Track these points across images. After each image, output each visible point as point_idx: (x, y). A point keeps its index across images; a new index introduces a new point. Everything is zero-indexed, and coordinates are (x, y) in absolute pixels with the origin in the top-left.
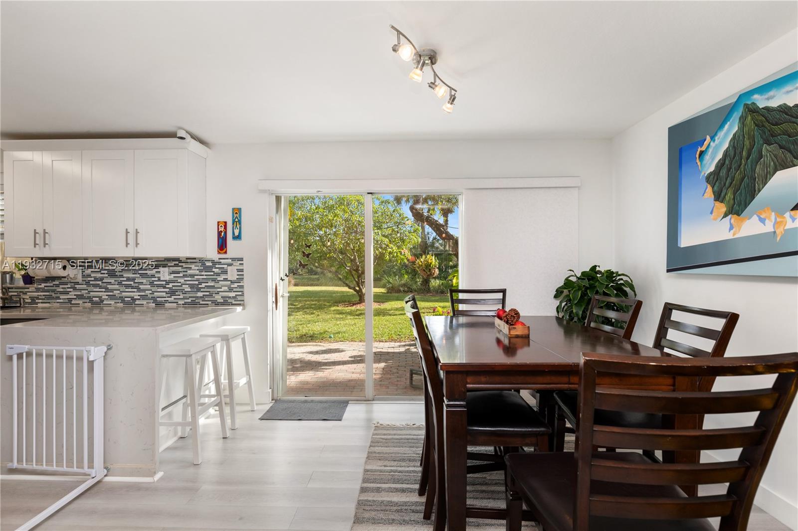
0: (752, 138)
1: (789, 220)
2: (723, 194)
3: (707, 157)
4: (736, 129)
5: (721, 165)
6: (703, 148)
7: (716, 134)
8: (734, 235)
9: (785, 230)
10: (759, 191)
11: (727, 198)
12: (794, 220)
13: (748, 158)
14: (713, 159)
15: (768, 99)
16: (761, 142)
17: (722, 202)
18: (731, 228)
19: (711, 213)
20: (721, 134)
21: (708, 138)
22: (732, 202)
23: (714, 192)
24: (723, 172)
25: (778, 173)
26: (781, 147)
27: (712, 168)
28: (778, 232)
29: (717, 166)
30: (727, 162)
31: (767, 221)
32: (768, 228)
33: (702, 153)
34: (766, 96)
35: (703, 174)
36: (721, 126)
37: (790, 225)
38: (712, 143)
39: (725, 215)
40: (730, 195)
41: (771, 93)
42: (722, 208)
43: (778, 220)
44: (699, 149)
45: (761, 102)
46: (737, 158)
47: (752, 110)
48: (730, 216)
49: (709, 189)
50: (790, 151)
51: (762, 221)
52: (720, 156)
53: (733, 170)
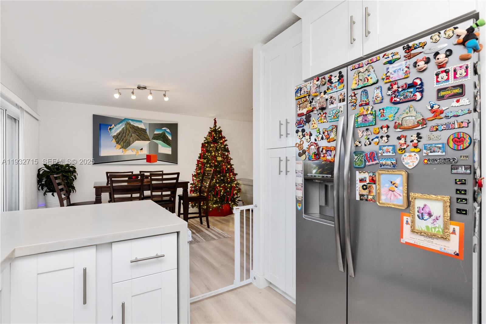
0: (129, 131)
1: (139, 152)
2: (120, 142)
3: (113, 131)
4: (124, 126)
5: (119, 134)
6: (111, 127)
7: (117, 125)
8: (124, 154)
9: (139, 154)
10: (132, 144)
11: (121, 144)
12: (140, 152)
13: (128, 135)
14: (115, 132)
15: (134, 123)
16: (132, 132)
17: (119, 144)
18: (123, 152)
19: (115, 147)
20: (118, 126)
21: (113, 125)
22: (123, 145)
23: (116, 141)
24: (120, 136)
25: (137, 141)
26: (137, 136)
27: (115, 134)
28: (137, 154)
29: (117, 134)
30: (121, 134)
31: (134, 152)
32: (134, 153)
33: (110, 129)
34: (133, 122)
35: (111, 135)
36: (119, 124)
37: (140, 153)
38: (115, 127)
39: (120, 148)
40: (122, 143)
41: (135, 122)
42: (120, 146)
43: (137, 152)
44: (109, 127)
45: (132, 123)
46: (124, 134)
47: (130, 124)
48: (122, 149)
49: (114, 140)
50: (139, 137)
51: (133, 151)
52: (118, 131)
53: (123, 137)
